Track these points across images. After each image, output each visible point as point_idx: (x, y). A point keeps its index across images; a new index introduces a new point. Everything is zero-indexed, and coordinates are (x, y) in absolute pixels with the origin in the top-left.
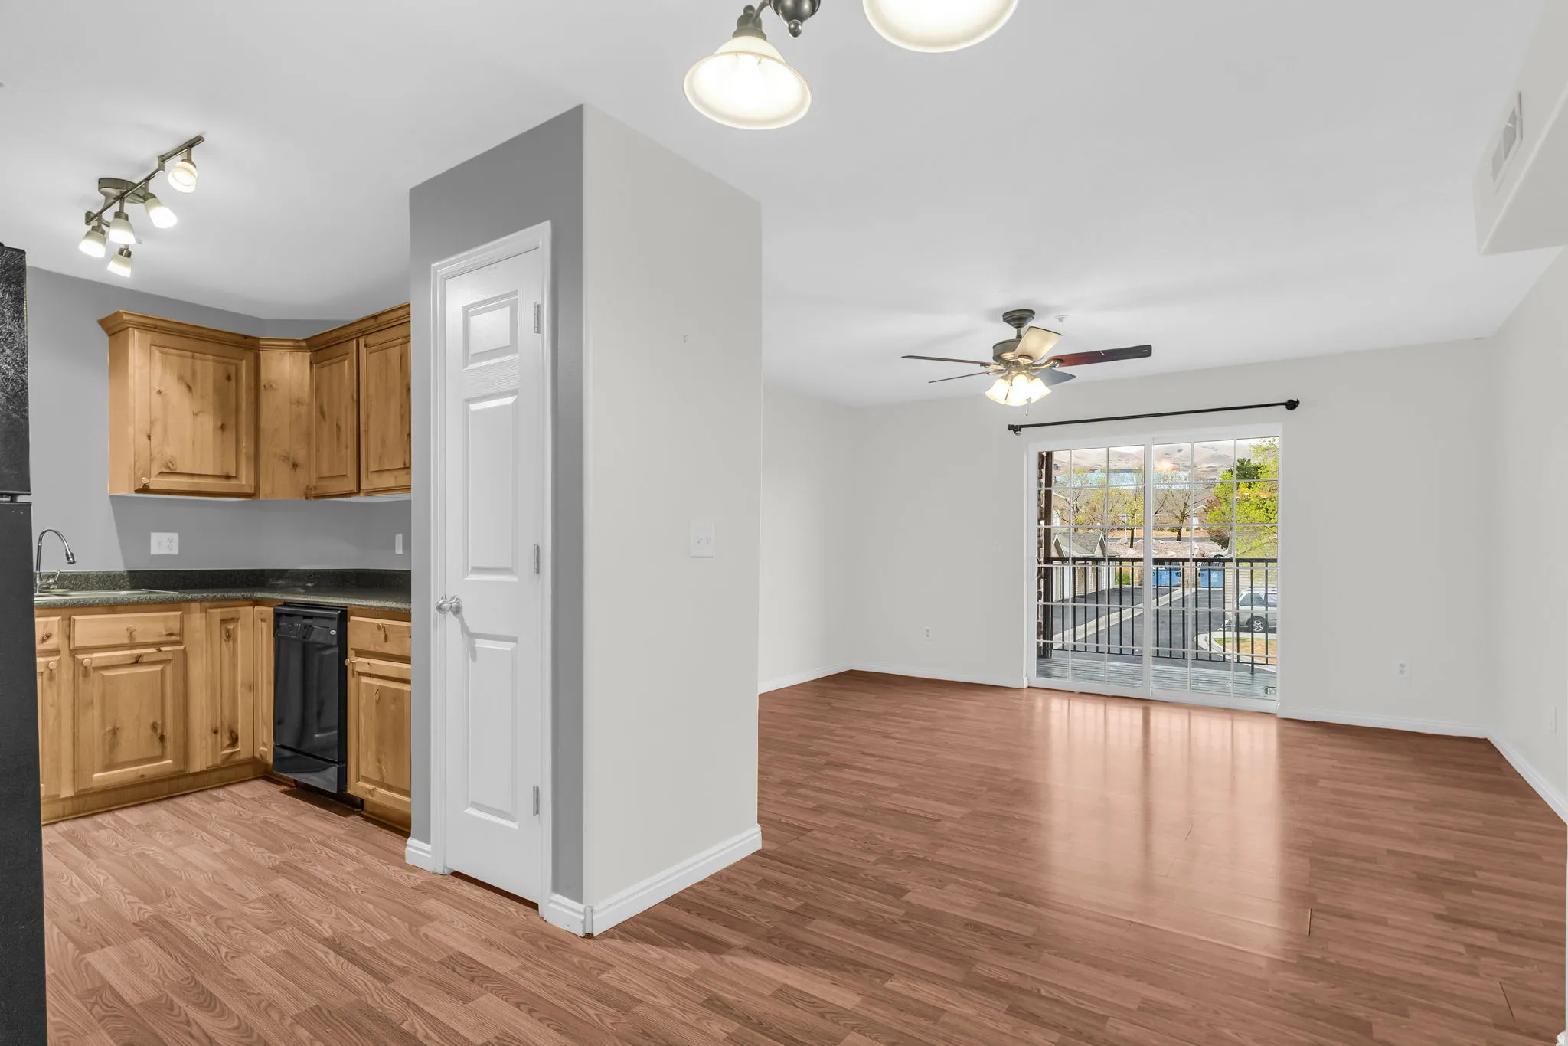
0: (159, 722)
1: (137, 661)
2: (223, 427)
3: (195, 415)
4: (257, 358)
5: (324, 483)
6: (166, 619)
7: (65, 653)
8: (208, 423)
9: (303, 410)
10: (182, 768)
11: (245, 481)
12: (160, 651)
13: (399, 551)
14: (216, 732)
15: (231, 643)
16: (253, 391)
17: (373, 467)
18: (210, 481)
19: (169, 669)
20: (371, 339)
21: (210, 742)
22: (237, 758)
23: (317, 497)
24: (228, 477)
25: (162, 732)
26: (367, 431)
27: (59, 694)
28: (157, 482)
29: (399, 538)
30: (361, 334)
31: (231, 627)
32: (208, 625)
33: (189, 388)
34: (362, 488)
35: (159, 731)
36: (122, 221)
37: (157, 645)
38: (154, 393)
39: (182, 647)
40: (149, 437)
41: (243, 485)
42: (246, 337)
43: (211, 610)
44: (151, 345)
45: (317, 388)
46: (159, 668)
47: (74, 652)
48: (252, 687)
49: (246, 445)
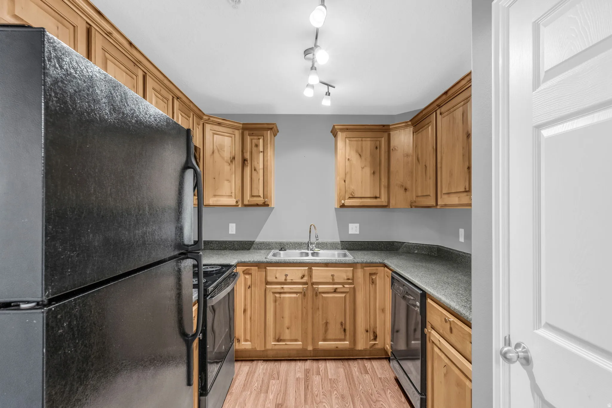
0: (344, 322)
1: (335, 291)
2: (374, 173)
3: (363, 168)
4: (389, 135)
5: (419, 199)
6: (346, 272)
7: (310, 284)
8: (368, 171)
9: (410, 159)
10: (353, 347)
11: (383, 200)
12: (344, 287)
13: (462, 239)
14: (367, 331)
15: (374, 285)
16: (387, 153)
17: (444, 191)
18: (369, 200)
19: (348, 295)
20: (443, 109)
21: (365, 336)
22: (377, 347)
23: (416, 207)
24: (376, 198)
25: (345, 327)
26: (441, 168)
27: (307, 303)
28: (348, 202)
29: (462, 231)
30: (438, 108)
31: (374, 277)
32: (364, 275)
33: (360, 155)
34: (438, 204)
35: (344, 327)
36: (314, 71)
37: (343, 284)
38: (347, 160)
39: (353, 286)
40: (345, 181)
41: (382, 201)
42: (384, 126)
43: (365, 268)
44: (346, 138)
45: (416, 146)
46: (343, 295)
47: (313, 284)
48: (383, 310)
49: (384, 181)
